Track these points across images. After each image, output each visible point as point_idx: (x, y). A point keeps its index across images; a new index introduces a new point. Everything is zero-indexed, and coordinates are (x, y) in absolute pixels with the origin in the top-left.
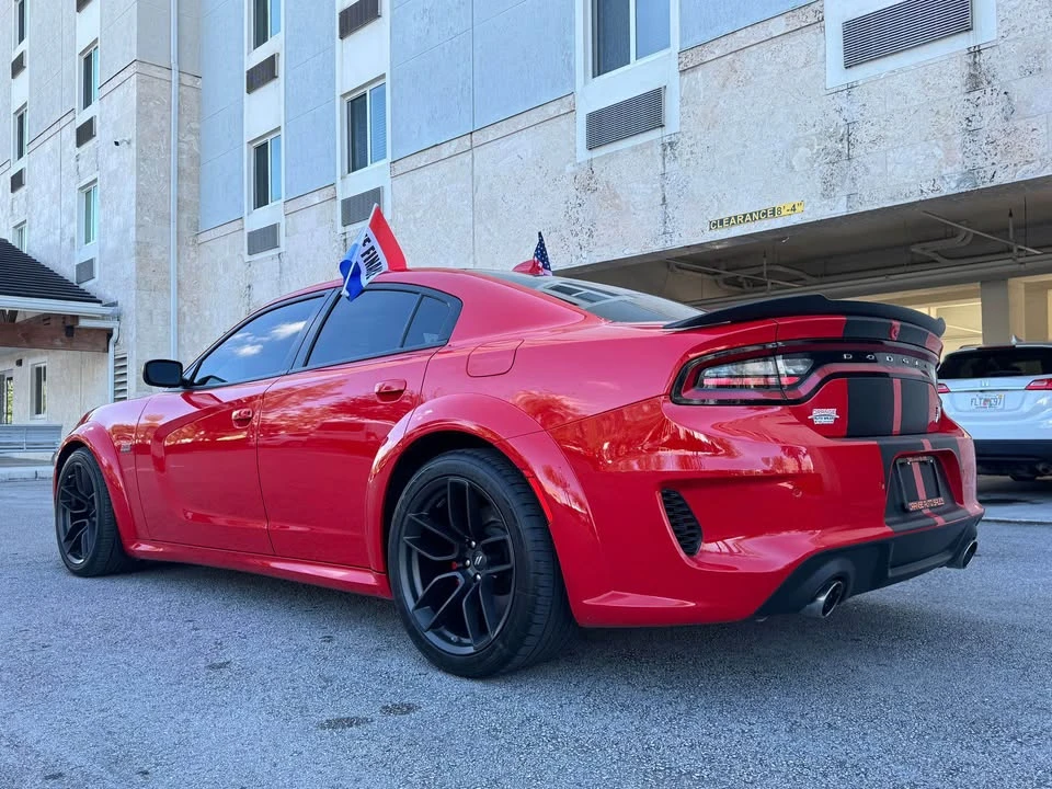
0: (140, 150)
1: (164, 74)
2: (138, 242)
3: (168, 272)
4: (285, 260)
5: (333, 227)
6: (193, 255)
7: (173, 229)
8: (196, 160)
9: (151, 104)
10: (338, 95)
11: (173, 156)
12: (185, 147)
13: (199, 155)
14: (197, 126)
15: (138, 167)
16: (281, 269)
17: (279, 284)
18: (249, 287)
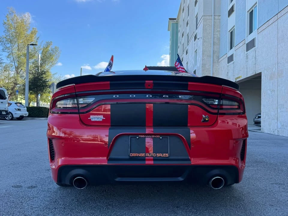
0: (203, 39)
1: (210, 18)
2: (202, 64)
3: (210, 71)
4: (235, 64)
5: (245, 52)
6: (217, 65)
7: (212, 58)
8: (219, 39)
9: (207, 26)
10: (246, 12)
11: (212, 39)
12: (216, 36)
13: (220, 38)
14: (219, 29)
15: (203, 44)
16: (234, 66)
17: (233, 71)
18: (228, 73)
